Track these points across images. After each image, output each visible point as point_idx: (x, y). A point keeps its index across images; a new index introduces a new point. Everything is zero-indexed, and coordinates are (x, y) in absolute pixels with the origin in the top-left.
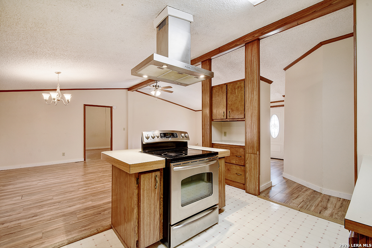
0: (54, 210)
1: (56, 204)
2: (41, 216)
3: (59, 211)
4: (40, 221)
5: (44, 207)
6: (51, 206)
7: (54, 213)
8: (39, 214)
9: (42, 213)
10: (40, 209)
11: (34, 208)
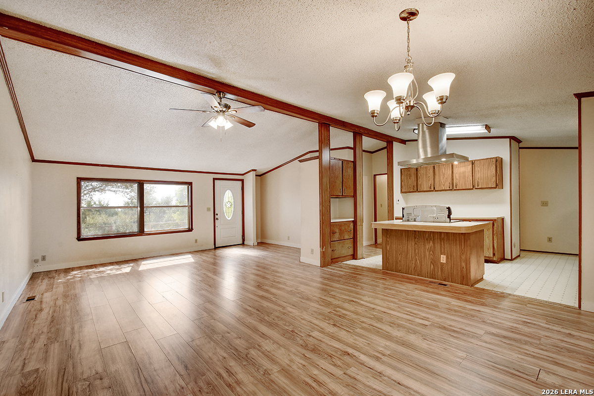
0: (499, 317)
1: (491, 322)
2: (519, 319)
3: (495, 313)
4: (523, 315)
5: (510, 327)
6: (499, 323)
7: (502, 315)
8: (521, 323)
9: (516, 322)
10: (516, 327)
11: (522, 333)
